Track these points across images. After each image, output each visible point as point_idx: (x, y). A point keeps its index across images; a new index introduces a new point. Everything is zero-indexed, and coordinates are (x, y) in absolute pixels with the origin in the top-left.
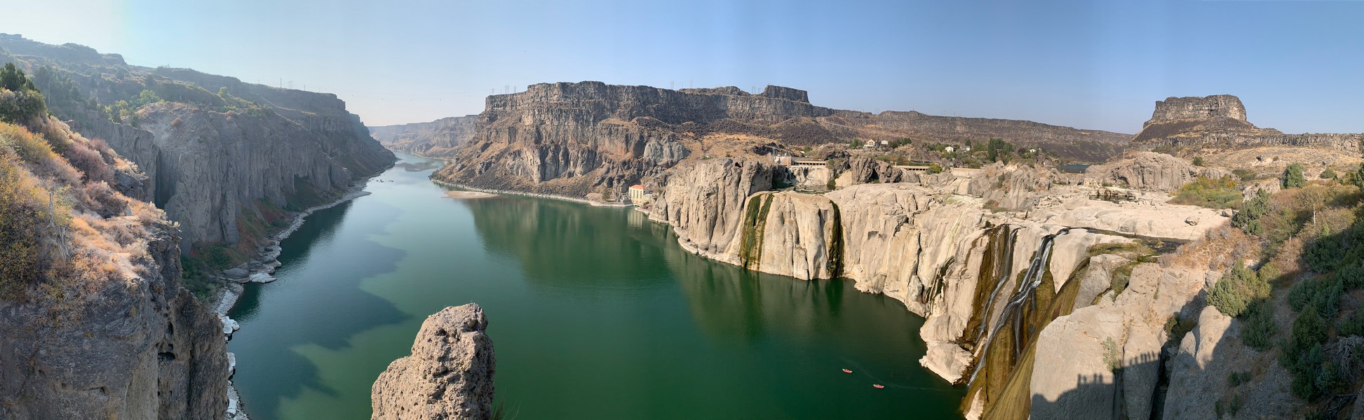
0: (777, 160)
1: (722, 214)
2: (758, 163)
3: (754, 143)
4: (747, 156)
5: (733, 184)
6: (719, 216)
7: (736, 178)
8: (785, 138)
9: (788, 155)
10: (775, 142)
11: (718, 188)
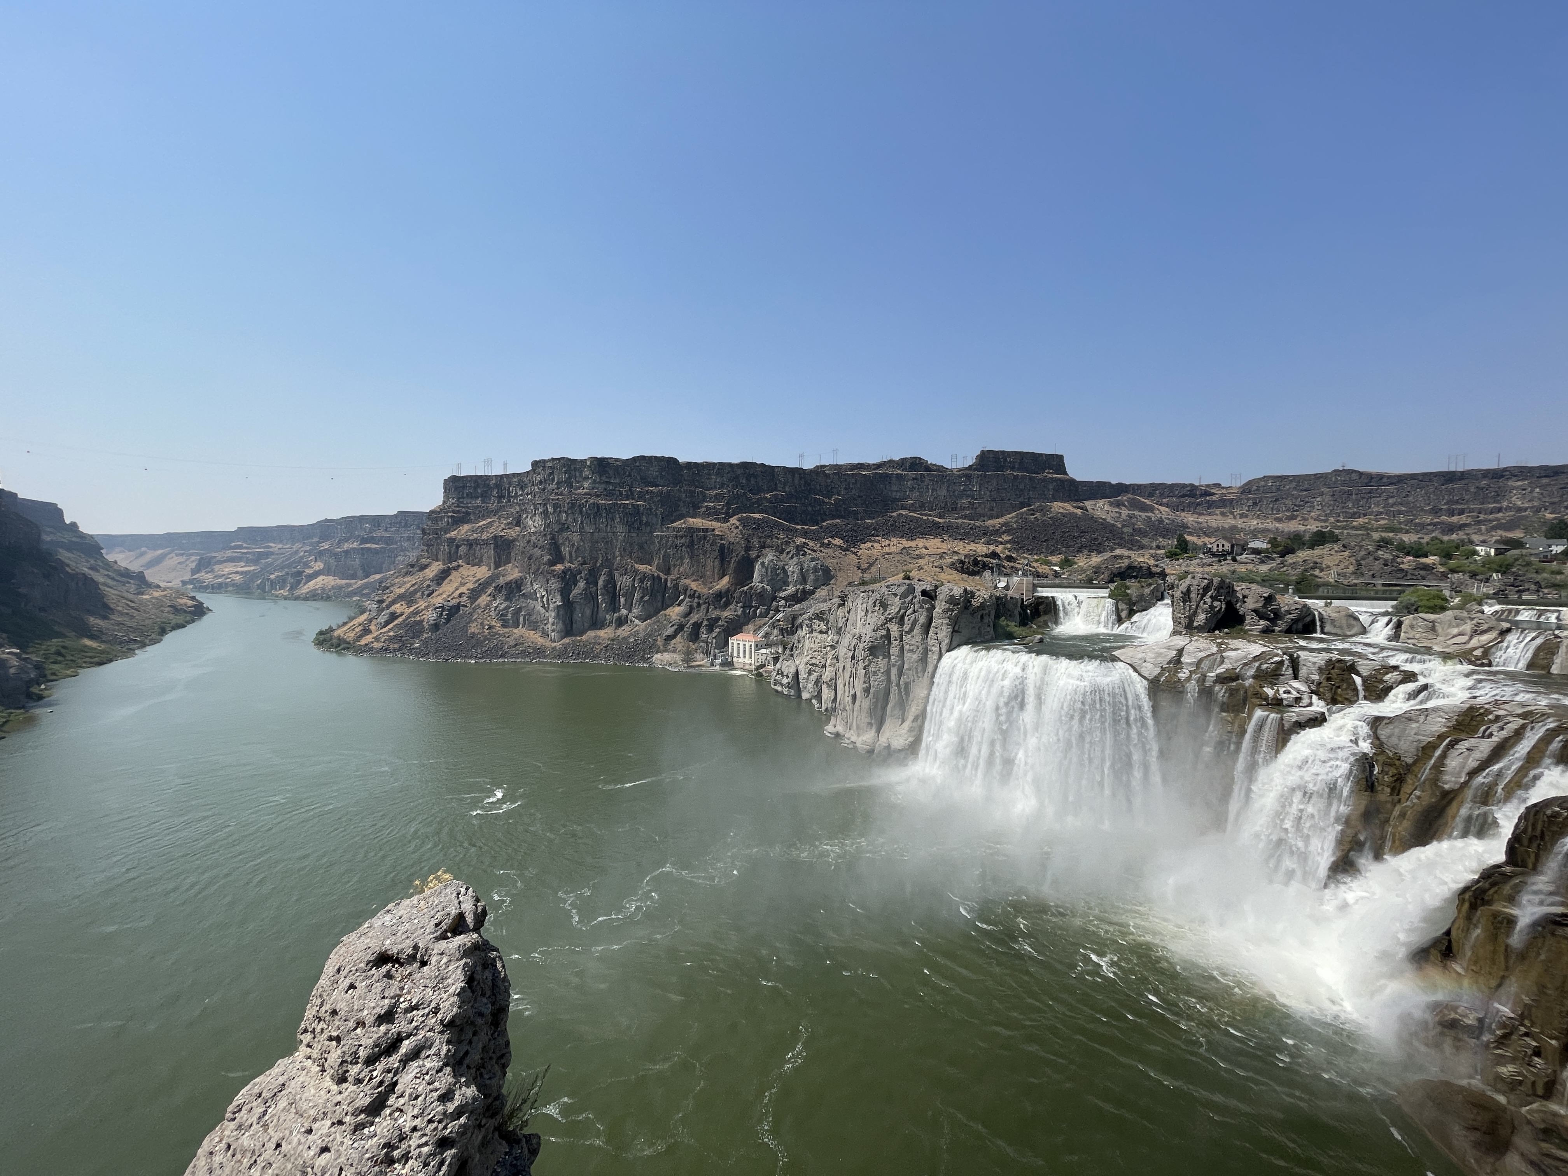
0: (1002, 584)
1: (898, 685)
2: (965, 590)
3: (956, 553)
4: (943, 577)
5: (917, 630)
6: (894, 689)
7: (922, 619)
8: (1019, 545)
9: (1024, 575)
10: (999, 549)
11: (888, 636)
